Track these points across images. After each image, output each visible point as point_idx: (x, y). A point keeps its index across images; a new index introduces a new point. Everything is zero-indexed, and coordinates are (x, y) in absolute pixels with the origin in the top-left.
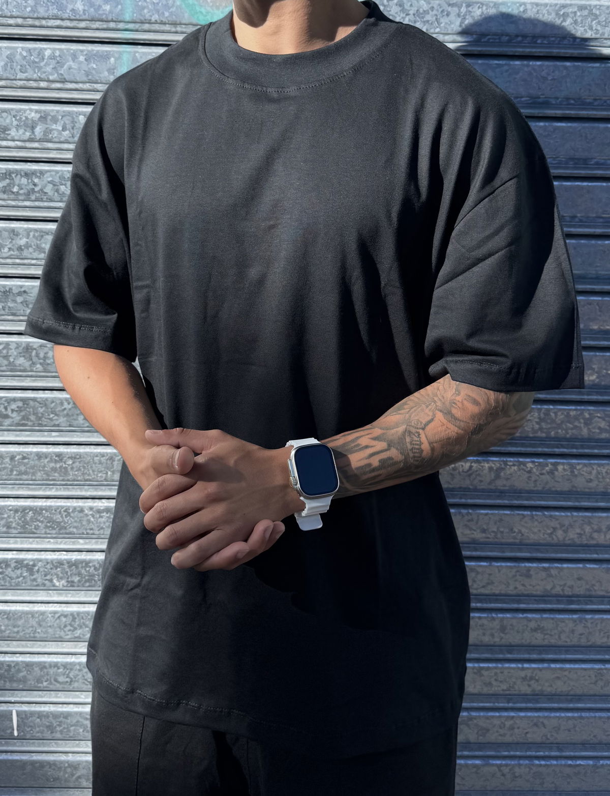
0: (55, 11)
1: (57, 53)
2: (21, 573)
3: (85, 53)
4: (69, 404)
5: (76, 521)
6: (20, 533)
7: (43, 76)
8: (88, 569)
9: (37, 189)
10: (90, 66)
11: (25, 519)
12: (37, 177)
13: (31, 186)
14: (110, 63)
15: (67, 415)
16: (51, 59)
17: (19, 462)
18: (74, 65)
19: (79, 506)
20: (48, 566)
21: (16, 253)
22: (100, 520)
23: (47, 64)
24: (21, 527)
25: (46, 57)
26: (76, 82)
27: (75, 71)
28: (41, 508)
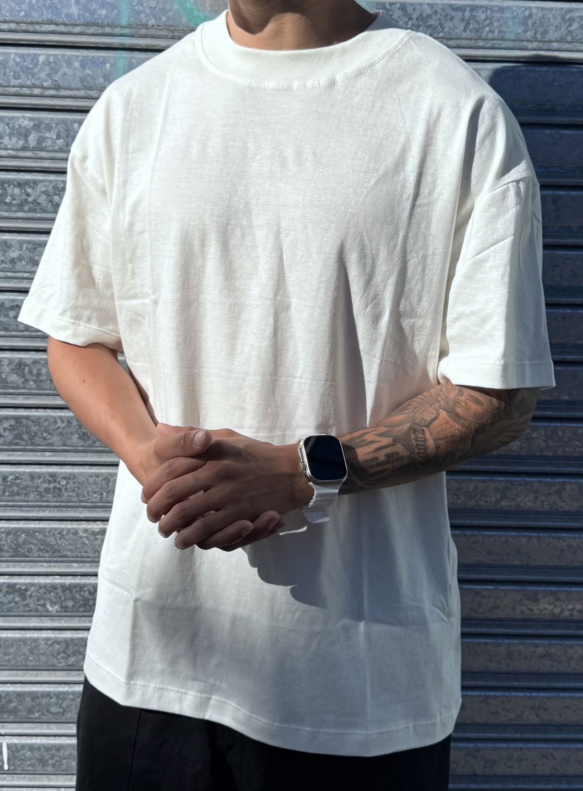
0: (50, 16)
1: (52, 59)
2: (13, 598)
3: (80, 59)
4: (63, 422)
5: (70, 544)
6: (11, 556)
7: (37, 82)
8: (82, 593)
9: (30, 199)
10: (85, 73)
11: (18, 542)
12: (30, 187)
13: (24, 197)
14: (106, 69)
15: (61, 434)
16: (45, 65)
17: (11, 483)
18: (69, 72)
19: (74, 529)
20: (41, 591)
21: (8, 266)
22: (95, 542)
23: (40, 71)
24: (13, 549)
25: (40, 63)
26: (71, 89)
27: (70, 78)
28: (35, 531)
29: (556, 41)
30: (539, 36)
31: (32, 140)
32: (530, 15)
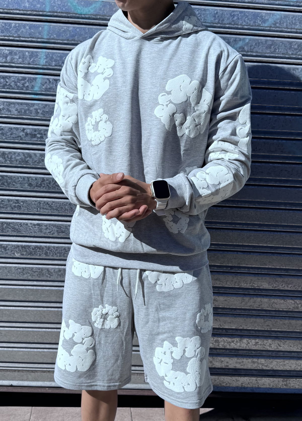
0: (17, 7)
1: (17, 25)
3: (29, 25)
4: (21, 178)
5: (24, 229)
7: (11, 35)
9: (7, 84)
10: (31, 31)
12: (8, 79)
13: (5, 83)
14: (39, 30)
15: (21, 183)
16: (15, 27)
18: (24, 30)
19: (26, 223)
20: (13, 248)
22: (35, 228)
23: (12, 30)
25: (12, 27)
26: (25, 38)
27: (25, 33)
28: (10, 223)
29: (228, 24)
30: (220, 22)
31: (9, 58)
32: (217, 13)
